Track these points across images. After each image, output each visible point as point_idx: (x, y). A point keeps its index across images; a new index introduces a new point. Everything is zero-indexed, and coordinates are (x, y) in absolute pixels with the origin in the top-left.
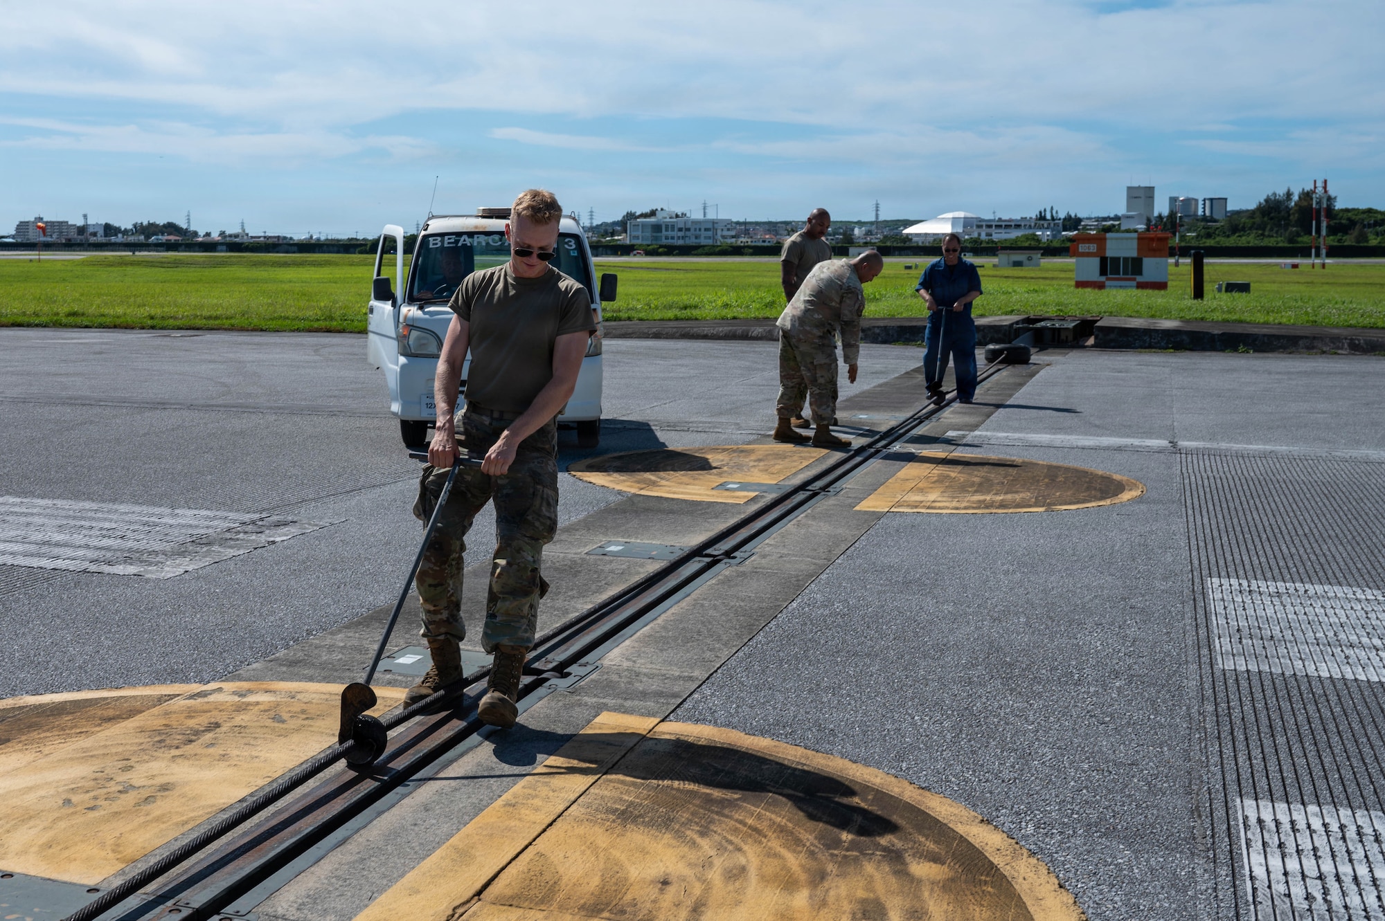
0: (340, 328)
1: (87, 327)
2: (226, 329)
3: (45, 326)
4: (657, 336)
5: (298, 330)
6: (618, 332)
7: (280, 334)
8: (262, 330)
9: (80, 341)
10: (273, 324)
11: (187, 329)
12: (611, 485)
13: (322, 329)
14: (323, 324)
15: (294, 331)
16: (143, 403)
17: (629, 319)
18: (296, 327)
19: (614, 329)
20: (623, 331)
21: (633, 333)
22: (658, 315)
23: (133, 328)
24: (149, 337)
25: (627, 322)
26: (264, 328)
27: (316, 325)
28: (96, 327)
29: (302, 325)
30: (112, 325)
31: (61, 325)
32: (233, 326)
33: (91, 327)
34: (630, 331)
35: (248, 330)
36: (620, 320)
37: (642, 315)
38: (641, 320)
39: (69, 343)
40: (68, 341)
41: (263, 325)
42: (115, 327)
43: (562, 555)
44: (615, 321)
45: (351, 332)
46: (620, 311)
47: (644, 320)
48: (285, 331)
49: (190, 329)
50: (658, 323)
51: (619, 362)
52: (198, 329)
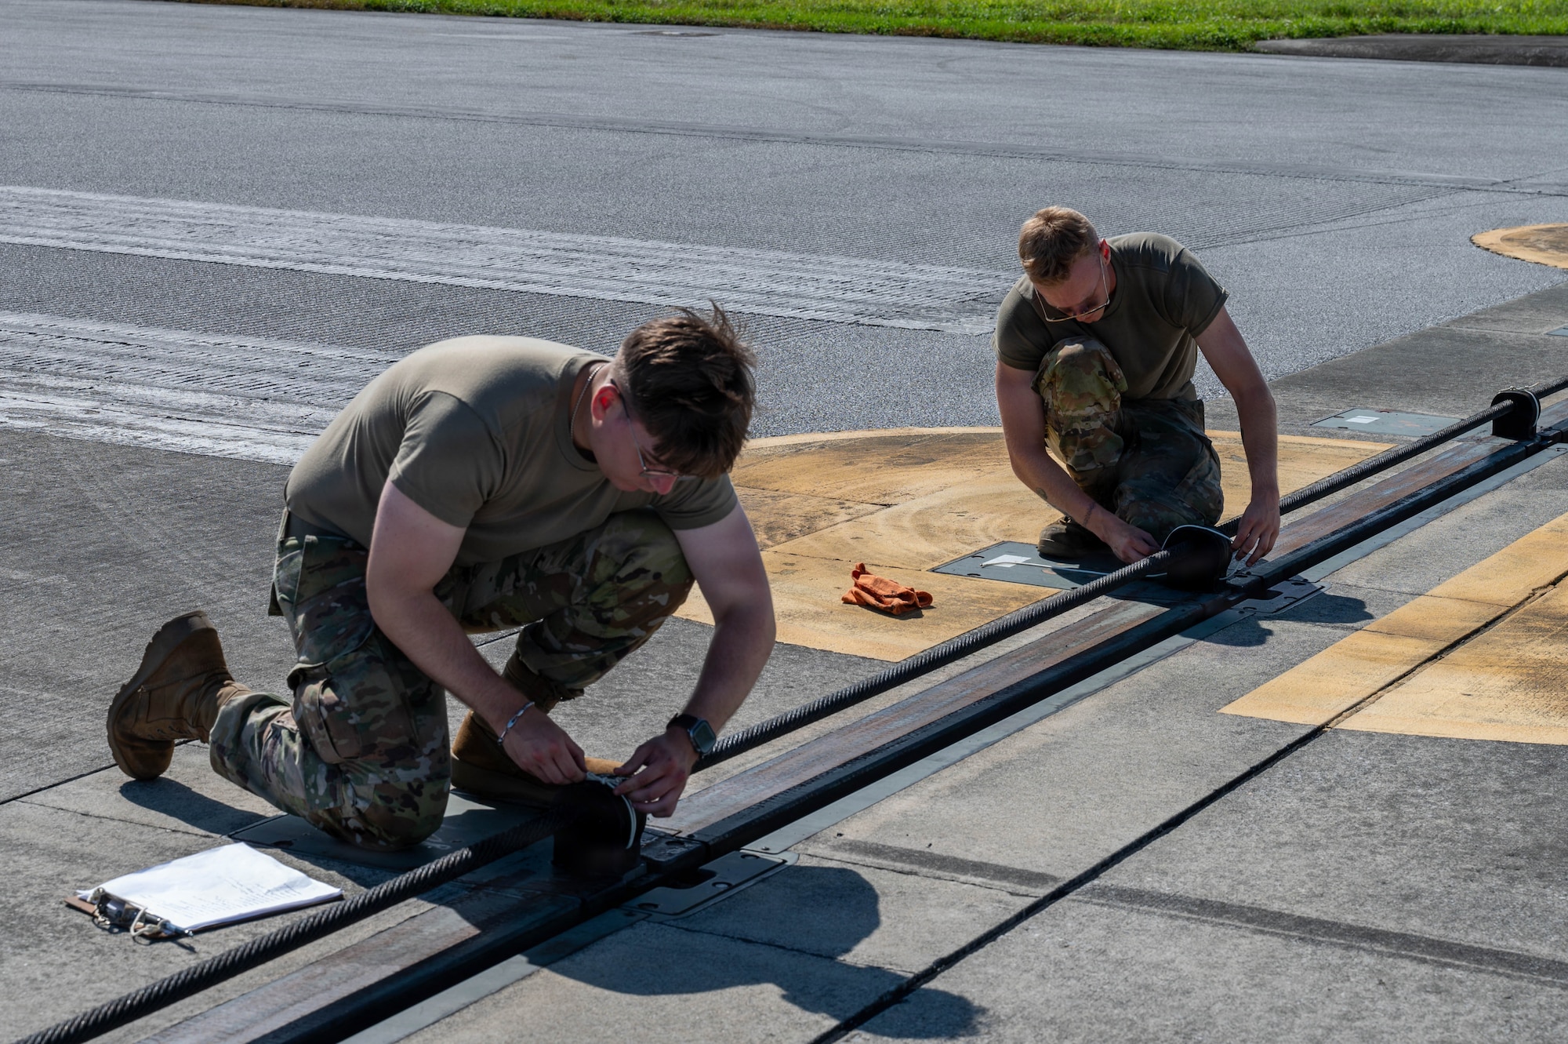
0: (956, 29)
1: (497, 14)
2: (748, 27)
3: (424, 12)
4: (1541, 61)
5: (879, 32)
6: (1468, 52)
7: (844, 37)
8: (813, 30)
9: (515, 37)
10: (833, 20)
11: (678, 24)
12: (1551, 263)
13: (922, 30)
14: (925, 22)
15: (871, 33)
16: (727, 132)
17: (1482, 30)
18: (875, 26)
19: (1459, 46)
20: (1477, 51)
21: (1495, 55)
22: (1534, 25)
23: (581, 20)
24: (625, 35)
25: (1478, 36)
26: (817, 26)
27: (911, 22)
28: (515, 16)
29: (883, 21)
30: (543, 11)
31: (451, 9)
32: (759, 20)
33: (504, 16)
34: (1490, 51)
35: (788, 29)
36: (1465, 33)
37: (1506, 24)
38: (1503, 32)
39: (502, 40)
40: (495, 37)
41: (816, 20)
42: (548, 16)
43: (1512, 335)
44: (1454, 33)
45: (976, 38)
46: (1461, 16)
47: (1511, 33)
48: (856, 32)
49: (683, 24)
50: (1540, 39)
51: (1489, 100)
52: (698, 24)
